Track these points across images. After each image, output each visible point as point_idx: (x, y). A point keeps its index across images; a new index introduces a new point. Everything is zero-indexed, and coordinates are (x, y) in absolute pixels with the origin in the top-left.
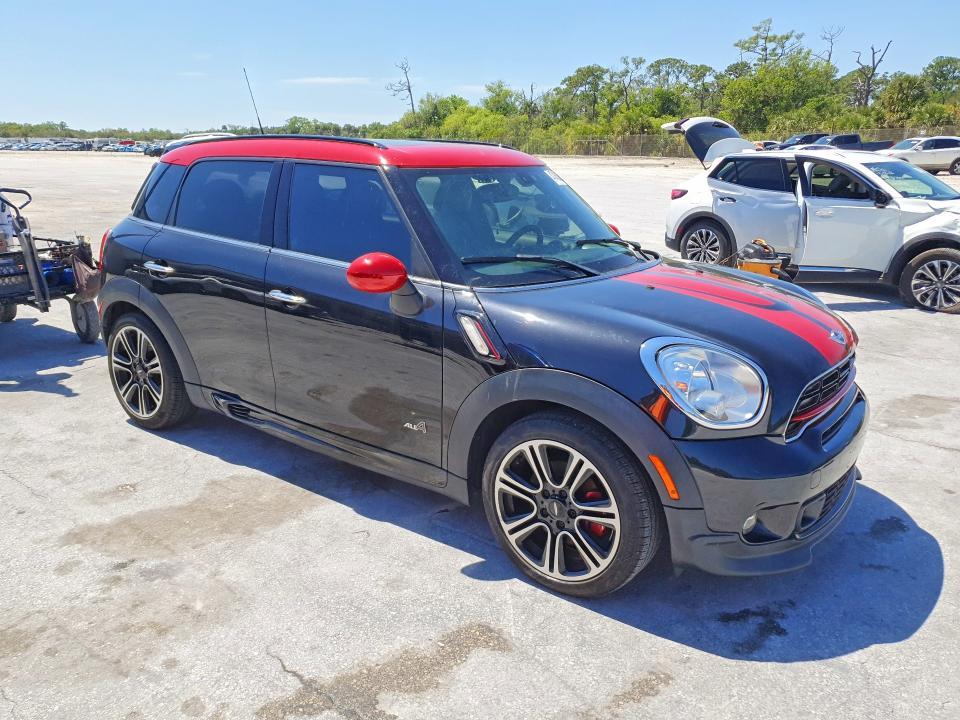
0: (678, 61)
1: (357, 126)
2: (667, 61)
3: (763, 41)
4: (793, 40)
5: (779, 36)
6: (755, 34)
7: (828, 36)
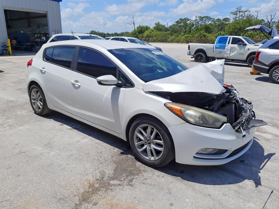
0: (209, 17)
1: (110, 34)
2: (205, 17)
3: (239, 12)
4: (248, 12)
5: (244, 11)
6: (237, 10)
7: (257, 11)
